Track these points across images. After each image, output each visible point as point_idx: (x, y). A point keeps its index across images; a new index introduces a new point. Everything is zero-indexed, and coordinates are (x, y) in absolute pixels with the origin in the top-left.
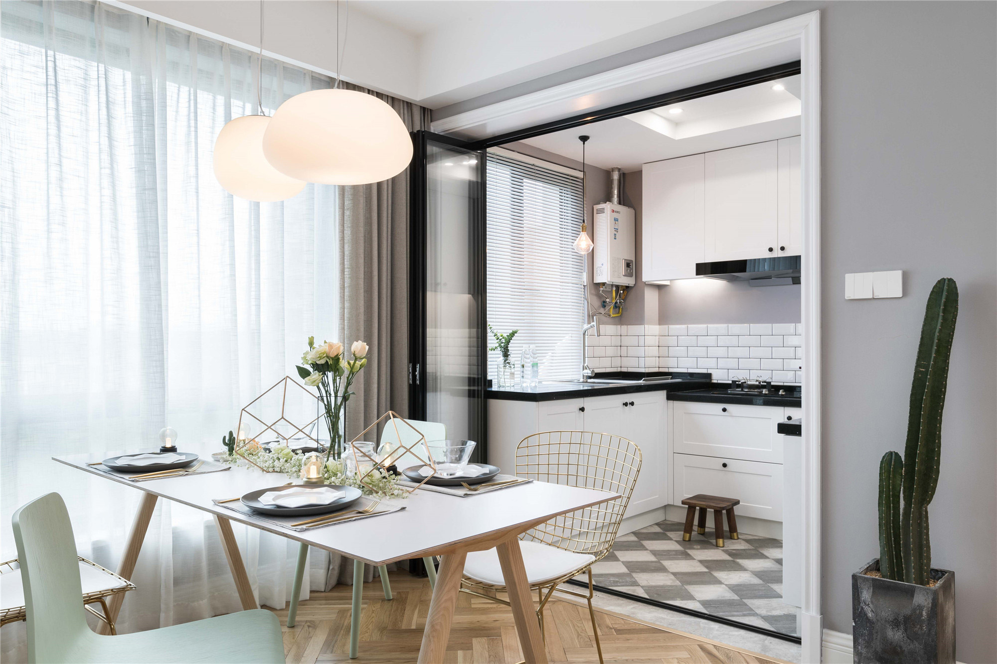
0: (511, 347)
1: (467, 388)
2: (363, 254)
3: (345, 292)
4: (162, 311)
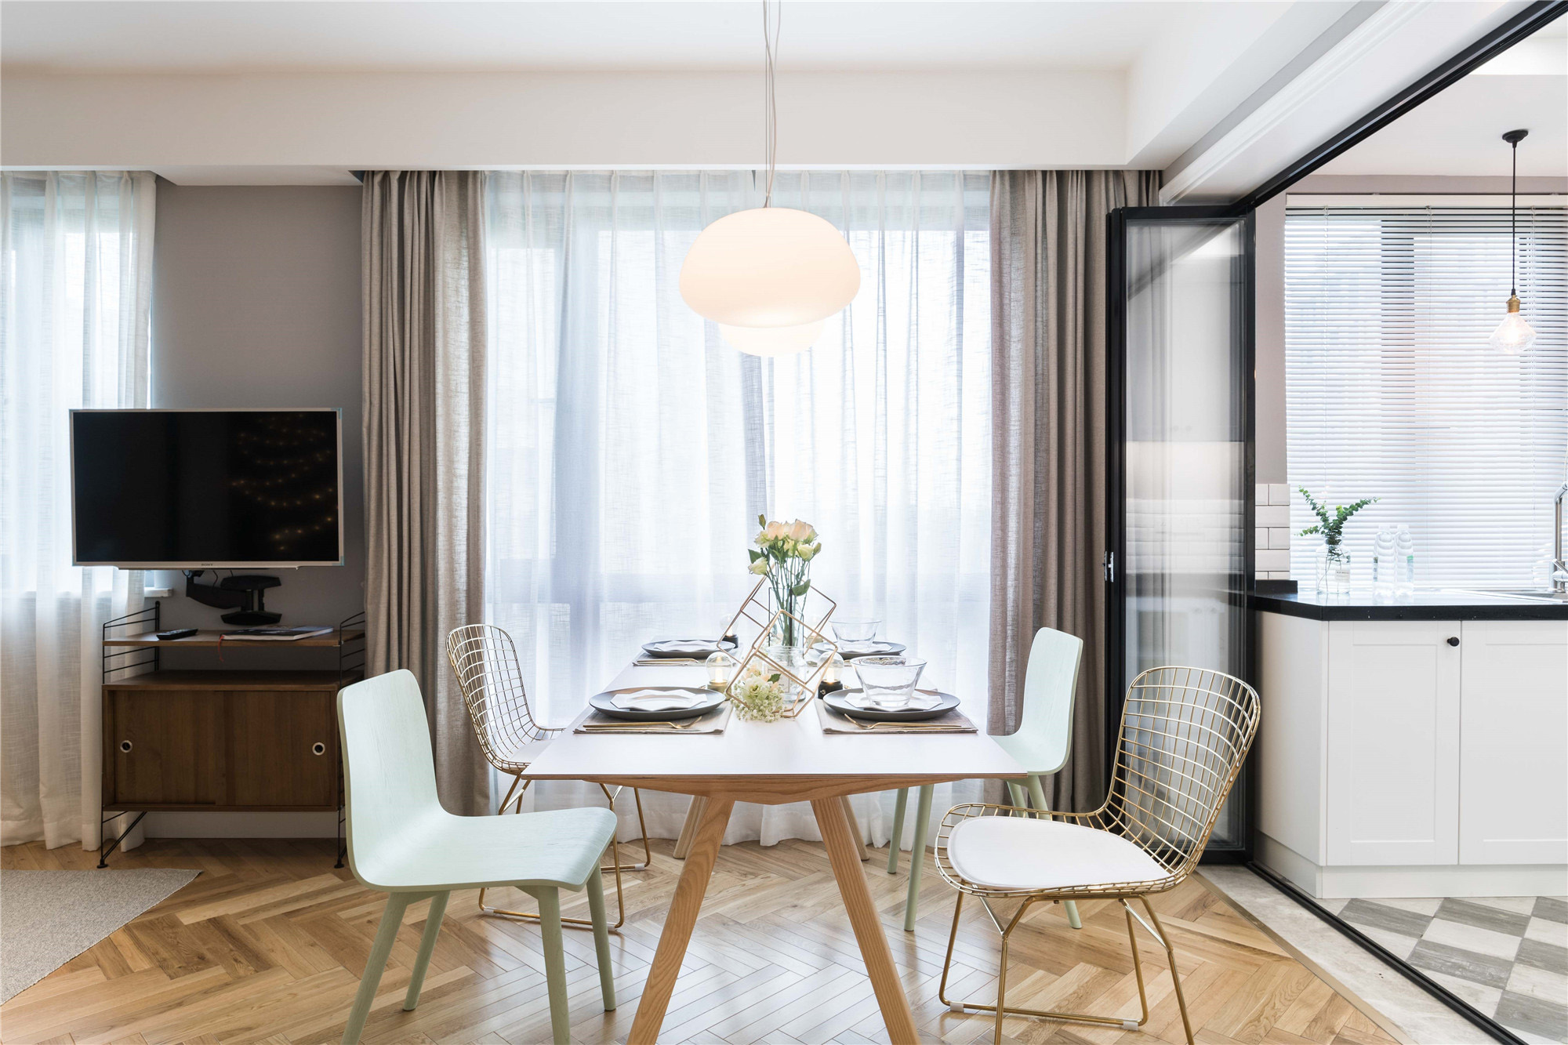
0: (1346, 527)
1: (1227, 591)
2: (1034, 399)
3: (1009, 453)
4: (765, 488)
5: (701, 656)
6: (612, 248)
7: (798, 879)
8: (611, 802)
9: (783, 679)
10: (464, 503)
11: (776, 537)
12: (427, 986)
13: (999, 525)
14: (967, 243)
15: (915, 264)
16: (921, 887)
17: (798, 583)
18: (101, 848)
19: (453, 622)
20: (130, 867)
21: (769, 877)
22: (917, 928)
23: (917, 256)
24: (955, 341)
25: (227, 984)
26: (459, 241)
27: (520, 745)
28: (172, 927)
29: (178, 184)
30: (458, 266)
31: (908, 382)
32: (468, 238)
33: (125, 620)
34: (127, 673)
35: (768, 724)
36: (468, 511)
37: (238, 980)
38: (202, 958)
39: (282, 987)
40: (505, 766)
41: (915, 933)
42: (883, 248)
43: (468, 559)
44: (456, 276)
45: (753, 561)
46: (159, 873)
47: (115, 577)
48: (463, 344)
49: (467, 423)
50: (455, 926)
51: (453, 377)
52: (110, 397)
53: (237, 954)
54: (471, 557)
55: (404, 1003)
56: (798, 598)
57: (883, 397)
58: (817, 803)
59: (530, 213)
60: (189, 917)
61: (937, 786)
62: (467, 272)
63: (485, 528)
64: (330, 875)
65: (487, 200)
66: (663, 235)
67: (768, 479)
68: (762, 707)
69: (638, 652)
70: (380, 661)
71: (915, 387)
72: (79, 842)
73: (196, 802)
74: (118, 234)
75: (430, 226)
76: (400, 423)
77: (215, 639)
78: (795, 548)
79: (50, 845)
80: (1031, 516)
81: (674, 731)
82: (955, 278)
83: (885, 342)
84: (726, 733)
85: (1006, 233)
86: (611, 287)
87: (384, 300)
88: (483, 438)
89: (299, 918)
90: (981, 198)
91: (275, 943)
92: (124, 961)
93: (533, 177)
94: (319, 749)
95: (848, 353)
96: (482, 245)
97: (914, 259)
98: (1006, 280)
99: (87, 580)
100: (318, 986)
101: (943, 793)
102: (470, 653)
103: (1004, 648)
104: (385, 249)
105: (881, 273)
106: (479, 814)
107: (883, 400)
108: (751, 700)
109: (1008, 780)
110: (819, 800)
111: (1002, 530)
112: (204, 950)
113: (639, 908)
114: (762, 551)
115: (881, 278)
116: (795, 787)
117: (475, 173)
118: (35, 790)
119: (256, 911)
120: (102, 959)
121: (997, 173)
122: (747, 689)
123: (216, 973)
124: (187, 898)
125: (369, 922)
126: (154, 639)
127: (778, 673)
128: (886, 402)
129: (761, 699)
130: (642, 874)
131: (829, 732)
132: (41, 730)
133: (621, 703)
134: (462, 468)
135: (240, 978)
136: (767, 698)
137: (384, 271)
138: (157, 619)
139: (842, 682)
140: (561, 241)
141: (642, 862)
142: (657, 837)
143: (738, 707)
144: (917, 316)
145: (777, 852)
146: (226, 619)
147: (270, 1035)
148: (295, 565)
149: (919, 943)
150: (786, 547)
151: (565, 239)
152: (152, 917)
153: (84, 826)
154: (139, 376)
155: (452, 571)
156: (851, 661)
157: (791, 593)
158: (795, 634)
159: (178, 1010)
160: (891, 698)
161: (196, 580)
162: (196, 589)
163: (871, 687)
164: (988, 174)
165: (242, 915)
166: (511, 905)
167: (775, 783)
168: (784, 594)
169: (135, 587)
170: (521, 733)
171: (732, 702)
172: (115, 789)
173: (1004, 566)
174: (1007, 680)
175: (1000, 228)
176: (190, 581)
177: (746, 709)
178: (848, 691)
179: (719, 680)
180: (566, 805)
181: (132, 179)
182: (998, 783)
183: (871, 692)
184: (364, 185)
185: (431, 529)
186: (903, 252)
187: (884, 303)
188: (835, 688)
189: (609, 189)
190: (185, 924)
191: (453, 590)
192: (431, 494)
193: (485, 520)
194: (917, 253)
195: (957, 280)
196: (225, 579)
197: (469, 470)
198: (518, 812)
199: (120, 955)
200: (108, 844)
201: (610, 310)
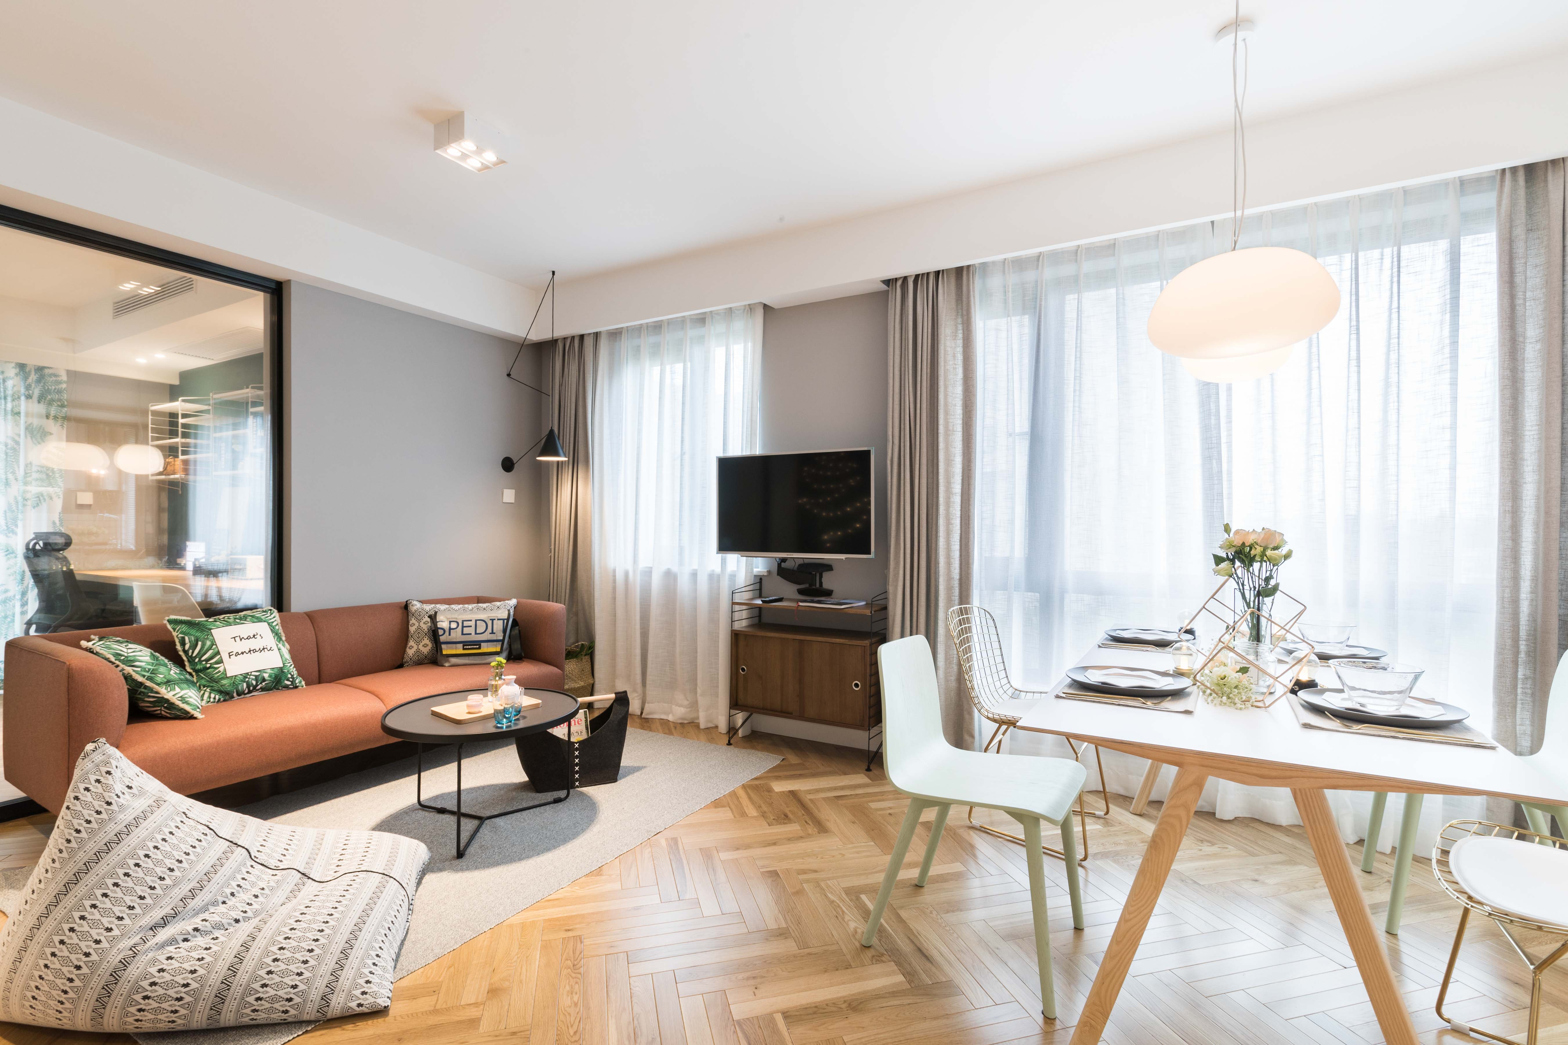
2: (1560, 401)
3: (1523, 459)
4: (1222, 500)
5: (1162, 644)
6: (1078, 308)
7: (1257, 855)
8: (1077, 757)
9: (1253, 671)
10: (958, 513)
11: (1243, 544)
12: (935, 870)
13: (1509, 534)
14: (1464, 249)
15: (1395, 279)
16: (1406, 893)
17: (1267, 585)
18: (729, 732)
19: (949, 603)
20: (744, 748)
21: (1227, 848)
22: (1400, 933)
23: (1399, 271)
24: (1447, 350)
25: (801, 837)
26: (955, 319)
27: (1000, 700)
28: (769, 792)
29: (775, 307)
30: (955, 337)
31: (1386, 394)
32: (962, 315)
33: (744, 589)
34: (744, 623)
35: (1239, 711)
36: (961, 520)
37: (809, 836)
38: (786, 816)
39: (835, 848)
40: (990, 716)
41: (1399, 937)
42: (1357, 269)
43: (961, 556)
44: (954, 345)
45: (1217, 564)
46: (760, 754)
47: (738, 561)
48: (958, 395)
49: (961, 454)
50: (950, 830)
51: (951, 420)
52: (737, 449)
53: (807, 818)
54: (963, 554)
55: (916, 880)
56: (1265, 599)
57: (1356, 411)
58: (1298, 791)
59: (1010, 290)
60: (780, 787)
61: (1427, 797)
62: (961, 341)
63: (974, 533)
64: (862, 775)
65: (977, 285)
66: (1123, 290)
67: (1225, 492)
68: (1231, 696)
69: (1101, 636)
70: (897, 629)
71: (1396, 399)
72: (717, 727)
73: (781, 712)
74: (743, 345)
75: (935, 311)
76: (913, 456)
77: (793, 604)
78: (1263, 554)
79: (702, 726)
80: (1556, 525)
81: (1144, 706)
82: (1448, 287)
83: (1358, 359)
84: (1196, 713)
85: (1520, 231)
86: (1076, 339)
87: (903, 369)
88: (973, 465)
89: (844, 802)
90: (1488, 199)
91: (829, 815)
92: (743, 808)
93: (1013, 262)
94: (856, 685)
95: (1315, 374)
96: (973, 319)
97: (1395, 274)
98: (1519, 279)
99: (724, 562)
100: (858, 853)
101: (1432, 803)
102: (963, 626)
103: (1516, 663)
104: (903, 332)
105: (1354, 292)
106: (967, 749)
107: (1356, 415)
108: (1219, 688)
109: (1524, 803)
110: (1300, 789)
111: (1513, 540)
112: (787, 811)
113: (1101, 849)
114: (1227, 556)
115: (1354, 298)
116: (1274, 773)
117: (968, 267)
118: (694, 690)
119: (818, 791)
120: (731, 803)
121: (1507, 171)
122: (1215, 677)
123: (793, 828)
124: (776, 773)
125: (890, 814)
126: (759, 602)
127: (1248, 666)
128: (1359, 416)
129: (1230, 688)
130: (1101, 820)
131: (1307, 726)
132: (698, 654)
133: (1094, 677)
134: (957, 488)
135: (809, 835)
136: (1236, 687)
137: (903, 348)
138: (760, 589)
139: (1317, 681)
140: (1035, 308)
141: (1101, 811)
142: (1115, 792)
143: (1204, 692)
144: (1399, 329)
145: (1234, 826)
146: (800, 592)
147: (829, 879)
148: (843, 557)
149: (1404, 948)
150: (1253, 552)
151: (1038, 306)
152: (757, 782)
153: (720, 717)
154: (752, 434)
155: (949, 564)
156: (1330, 661)
157: (1259, 594)
158: (1263, 633)
159: (773, 847)
160: (1377, 701)
161: (783, 565)
162: (783, 571)
163: (1353, 689)
164: (1494, 174)
165: (809, 792)
166: (992, 823)
167: (1251, 766)
168: (1250, 595)
169: (749, 567)
170: (1001, 691)
171: (1198, 687)
172: (737, 696)
173: (1516, 578)
174: (1519, 697)
175: (1511, 227)
176: (779, 565)
177: (1214, 695)
178: (1323, 691)
179: (1184, 666)
180: (1036, 753)
181: (751, 308)
182: (1508, 805)
183: (1353, 693)
184: (890, 289)
185: (934, 533)
186: (1381, 270)
187: (1358, 321)
188: (1311, 685)
189: (1076, 261)
190: (776, 791)
191: (949, 578)
192: (934, 507)
193: (974, 527)
194: (1399, 267)
195: (1451, 288)
196: (799, 565)
197: (962, 489)
198: (998, 752)
199: (740, 803)
200: (732, 730)
201: (1076, 358)
